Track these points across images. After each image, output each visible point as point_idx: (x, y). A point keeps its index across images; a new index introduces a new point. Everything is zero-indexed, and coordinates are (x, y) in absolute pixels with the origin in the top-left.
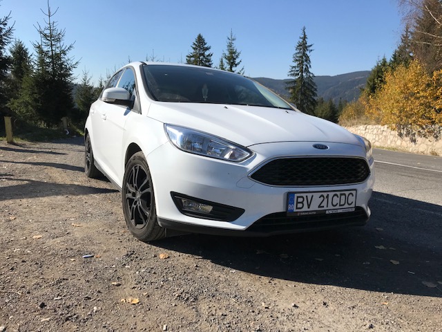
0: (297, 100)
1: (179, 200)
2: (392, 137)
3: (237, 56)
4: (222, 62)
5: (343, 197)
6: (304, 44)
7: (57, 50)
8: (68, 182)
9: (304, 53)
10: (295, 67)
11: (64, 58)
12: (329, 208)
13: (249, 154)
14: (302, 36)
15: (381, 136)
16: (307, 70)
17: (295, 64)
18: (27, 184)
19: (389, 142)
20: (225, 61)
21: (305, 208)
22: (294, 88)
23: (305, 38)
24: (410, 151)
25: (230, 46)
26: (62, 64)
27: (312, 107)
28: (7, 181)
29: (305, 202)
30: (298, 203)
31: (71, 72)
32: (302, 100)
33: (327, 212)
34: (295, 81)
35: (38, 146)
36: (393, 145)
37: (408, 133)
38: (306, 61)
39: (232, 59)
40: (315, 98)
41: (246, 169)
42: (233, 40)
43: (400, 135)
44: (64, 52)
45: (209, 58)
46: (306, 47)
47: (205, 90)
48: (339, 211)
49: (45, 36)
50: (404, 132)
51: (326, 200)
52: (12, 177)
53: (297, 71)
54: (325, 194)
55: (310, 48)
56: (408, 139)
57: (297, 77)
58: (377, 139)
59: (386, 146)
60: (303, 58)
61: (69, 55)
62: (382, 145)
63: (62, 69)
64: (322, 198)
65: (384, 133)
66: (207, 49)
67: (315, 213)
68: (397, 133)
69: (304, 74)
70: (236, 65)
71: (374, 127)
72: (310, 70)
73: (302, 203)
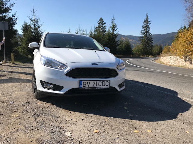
0: (144, 45)
1: (43, 83)
2: (181, 62)
3: (116, 27)
4: (109, 29)
5: (104, 83)
6: (147, 21)
7: (36, 26)
8: (25, 78)
9: (147, 25)
10: (143, 31)
11: (39, 29)
12: (97, 87)
13: (65, 67)
14: (146, 17)
15: (177, 61)
16: (148, 32)
17: (143, 29)
18: (9, 79)
19: (180, 64)
20: (110, 29)
21: (87, 86)
22: (142, 40)
23: (147, 18)
24: (190, 68)
25: (113, 22)
26: (38, 32)
27: (151, 48)
28: (2, 77)
29: (87, 84)
30: (83, 84)
31: (42, 35)
32: (146, 45)
33: (97, 88)
34: (143, 37)
35: (24, 65)
36: (182, 65)
37: (189, 60)
38: (148, 28)
39: (114, 28)
40: (152, 44)
41: (64, 72)
42: (114, 20)
43: (185, 61)
44: (39, 27)
45: (105, 27)
46: (148, 22)
47: (72, 43)
48: (102, 88)
49: (32, 20)
50: (187, 59)
51: (96, 84)
52: (5, 76)
53: (144, 32)
54: (95, 82)
55: (150, 22)
56: (189, 62)
57: (144, 35)
58: (175, 62)
59: (179, 65)
60: (146, 27)
61: (41, 28)
62: (177, 65)
63: (38, 34)
64: (94, 83)
65: (178, 60)
66: (104, 24)
67: (91, 88)
68: (184, 60)
69: (147, 34)
70: (115, 30)
71: (174, 57)
72: (150, 32)
73: (85, 84)
